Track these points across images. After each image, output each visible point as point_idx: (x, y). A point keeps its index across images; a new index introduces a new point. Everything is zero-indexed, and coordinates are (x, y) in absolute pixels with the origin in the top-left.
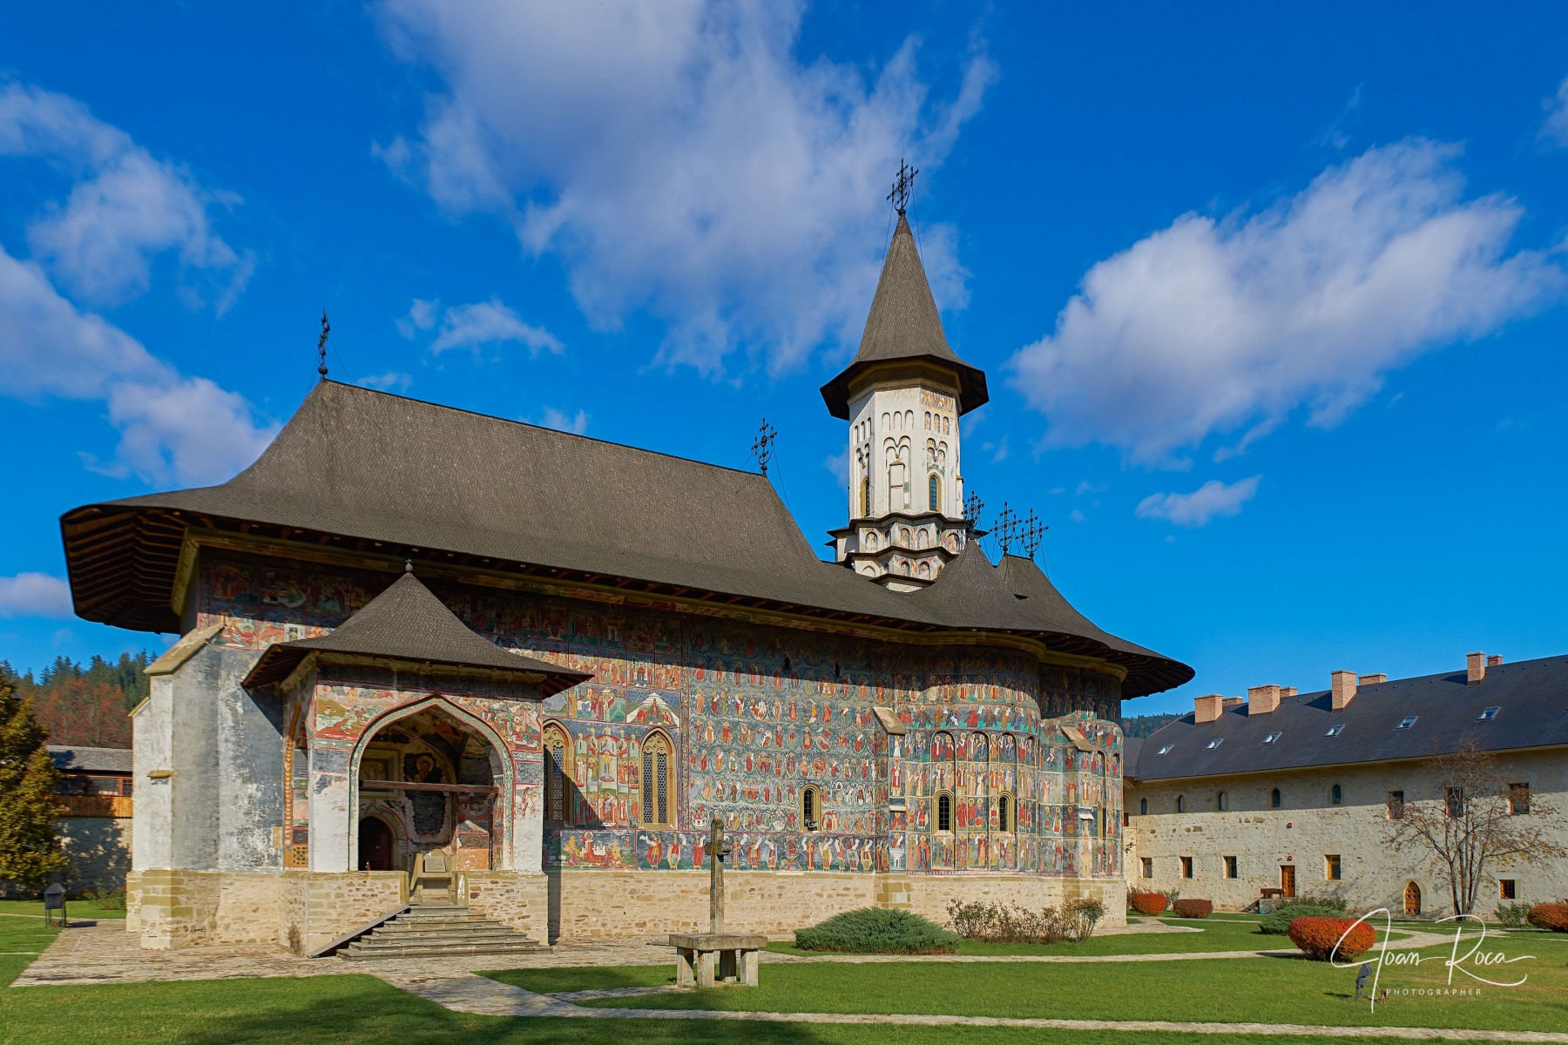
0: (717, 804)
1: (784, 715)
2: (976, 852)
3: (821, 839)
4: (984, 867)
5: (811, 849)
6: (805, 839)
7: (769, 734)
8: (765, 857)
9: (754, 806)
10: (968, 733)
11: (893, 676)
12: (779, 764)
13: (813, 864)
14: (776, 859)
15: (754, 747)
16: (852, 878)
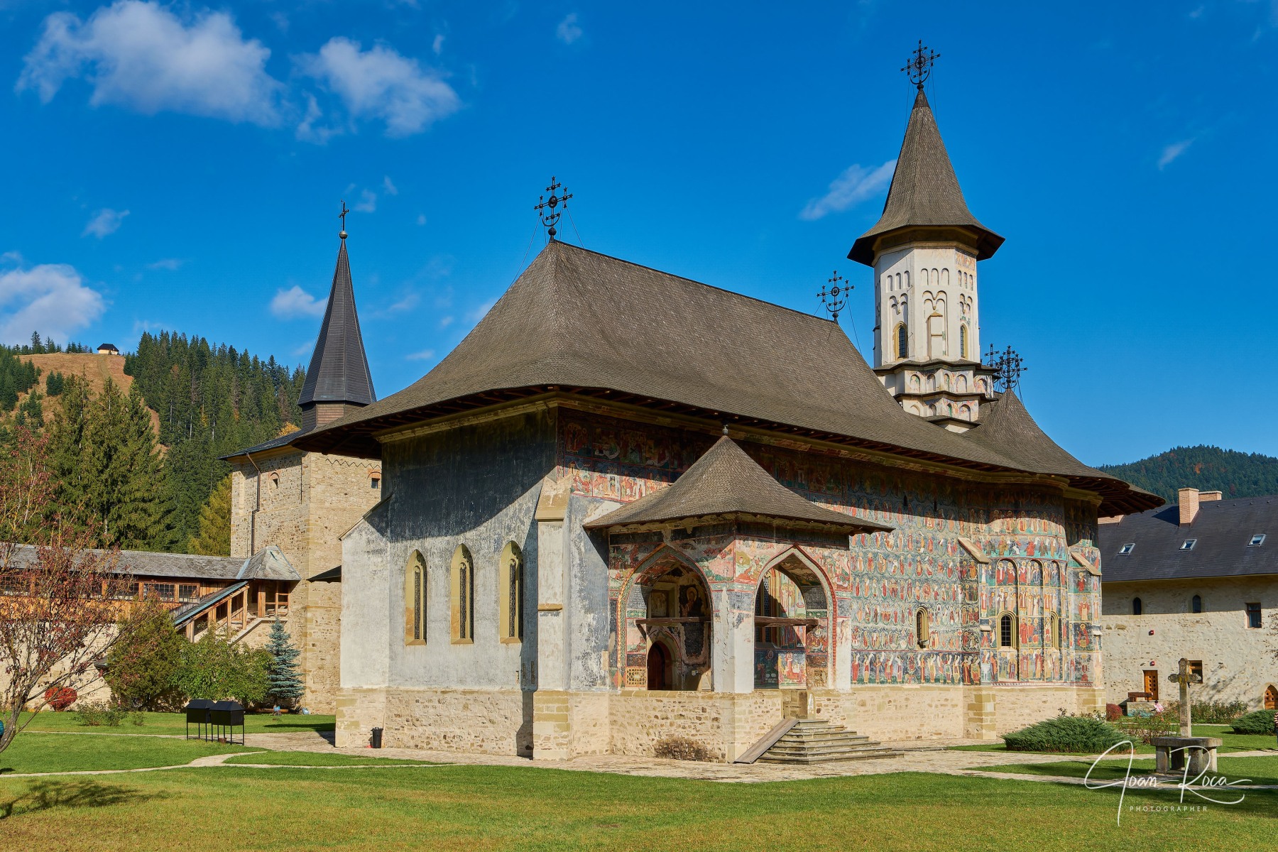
0: (866, 625)
1: (905, 546)
2: (1034, 666)
3: (929, 655)
4: (1040, 679)
5: (923, 665)
6: (919, 656)
7: (896, 563)
8: (895, 672)
9: (888, 627)
10: (1027, 560)
11: (969, 510)
12: (902, 589)
13: (924, 678)
14: (902, 674)
15: (887, 575)
16: (948, 690)
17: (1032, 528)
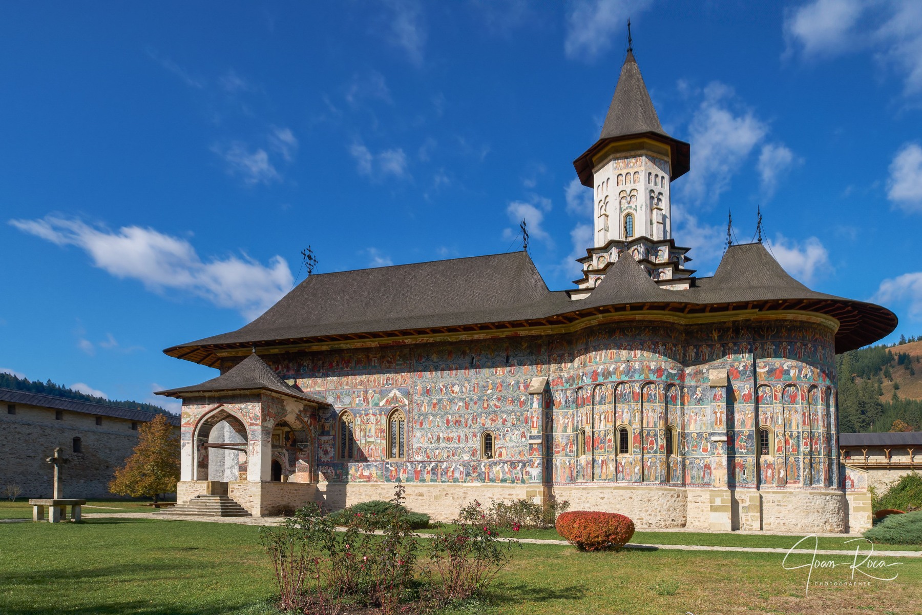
0: (429, 446)
1: (470, 391)
2: (600, 469)
3: (495, 464)
5: (487, 470)
6: (483, 464)
7: (461, 404)
8: (457, 475)
9: (451, 446)
10: (592, 385)
11: (549, 356)
12: (467, 420)
13: (489, 479)
14: (465, 476)
15: (451, 412)
17: (598, 360)
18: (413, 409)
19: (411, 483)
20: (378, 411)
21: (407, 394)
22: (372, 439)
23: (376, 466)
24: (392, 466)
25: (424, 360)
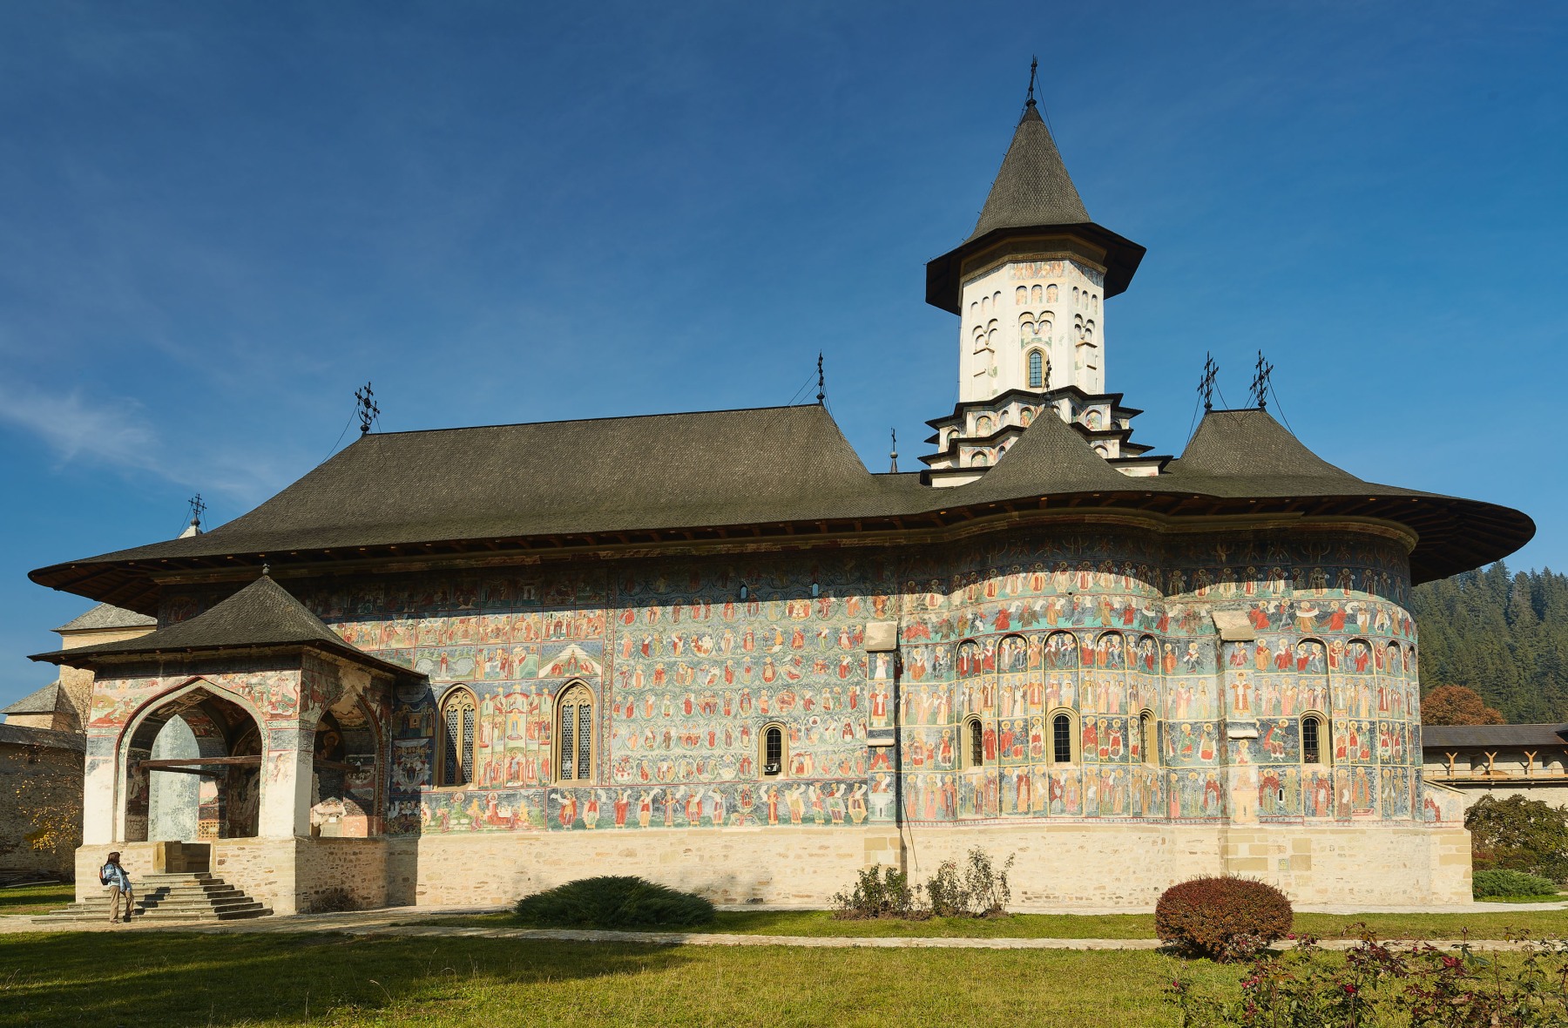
0: (646, 753)
1: (736, 648)
2: (1014, 794)
3: (789, 786)
4: (1027, 813)
5: (773, 800)
6: (764, 788)
7: (716, 671)
8: (708, 810)
9: (694, 753)
11: (900, 584)
12: (728, 703)
13: (776, 817)
14: (724, 813)
15: (695, 687)
16: (830, 833)
17: (1008, 590)
18: (611, 682)
19: (608, 831)
20: (533, 688)
21: (601, 653)
22: (521, 744)
23: (528, 797)
24: (564, 797)
25: (637, 590)
